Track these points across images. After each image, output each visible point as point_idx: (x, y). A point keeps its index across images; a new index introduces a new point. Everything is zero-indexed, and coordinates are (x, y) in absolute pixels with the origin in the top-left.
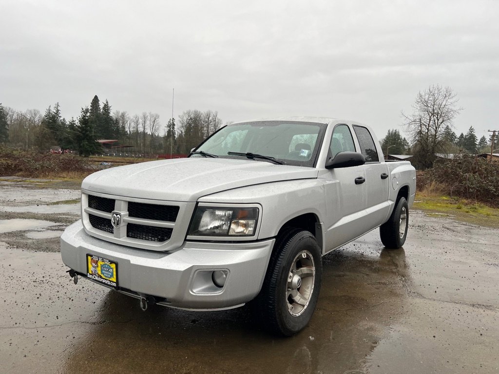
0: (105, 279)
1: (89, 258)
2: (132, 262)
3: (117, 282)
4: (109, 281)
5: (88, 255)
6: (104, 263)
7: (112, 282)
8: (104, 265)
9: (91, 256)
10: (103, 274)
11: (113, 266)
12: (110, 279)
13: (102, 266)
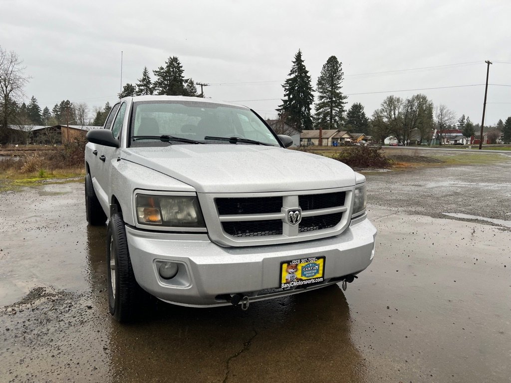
0: (308, 280)
1: (285, 266)
2: (341, 249)
3: (323, 277)
4: (313, 279)
5: (282, 264)
6: (307, 263)
7: (318, 278)
8: (307, 265)
9: (288, 262)
10: (305, 275)
11: (321, 262)
12: (314, 277)
13: (303, 267)
